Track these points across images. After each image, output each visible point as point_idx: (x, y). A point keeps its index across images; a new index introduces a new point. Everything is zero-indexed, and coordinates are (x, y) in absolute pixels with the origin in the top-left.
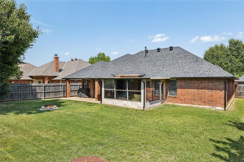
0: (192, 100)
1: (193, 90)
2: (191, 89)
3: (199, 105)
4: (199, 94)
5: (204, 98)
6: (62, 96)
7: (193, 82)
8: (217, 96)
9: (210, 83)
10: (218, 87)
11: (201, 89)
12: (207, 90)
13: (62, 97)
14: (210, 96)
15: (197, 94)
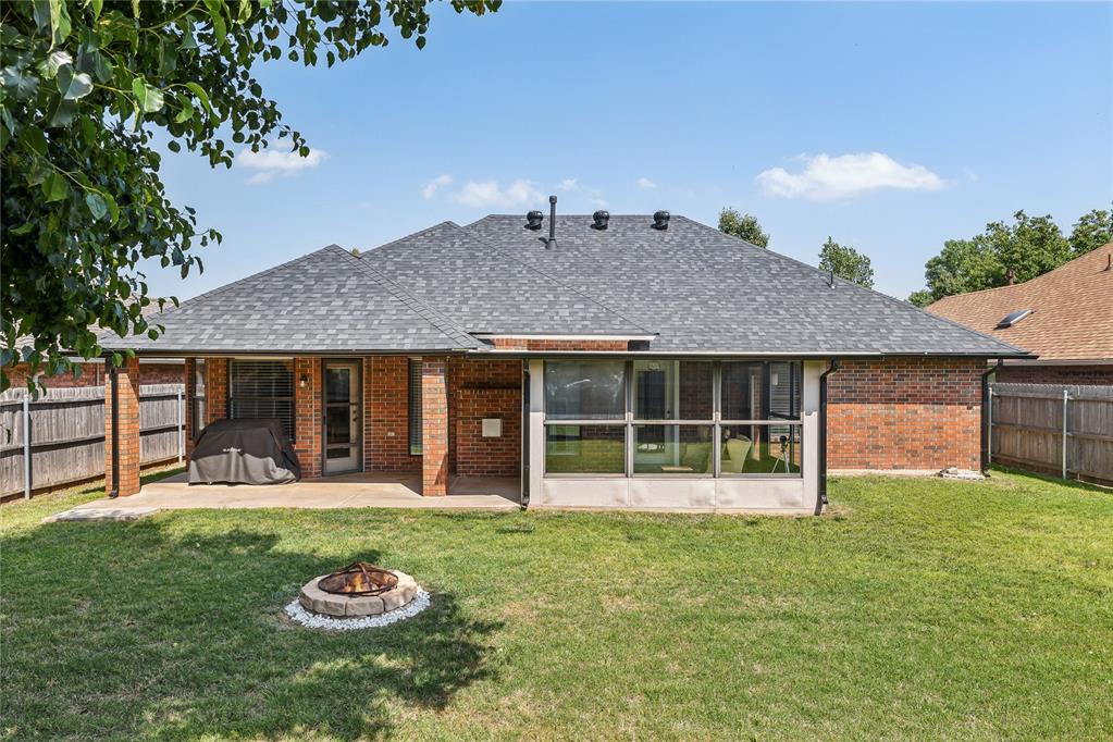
0: (867, 448)
1: (870, 406)
2: (863, 401)
3: (895, 467)
4: (894, 424)
5: (913, 440)
6: (17, 489)
7: (869, 373)
8: (954, 428)
9: (932, 376)
10: (958, 392)
11: (901, 401)
12: (922, 406)
13: (22, 495)
14: (934, 428)
15: (886, 424)
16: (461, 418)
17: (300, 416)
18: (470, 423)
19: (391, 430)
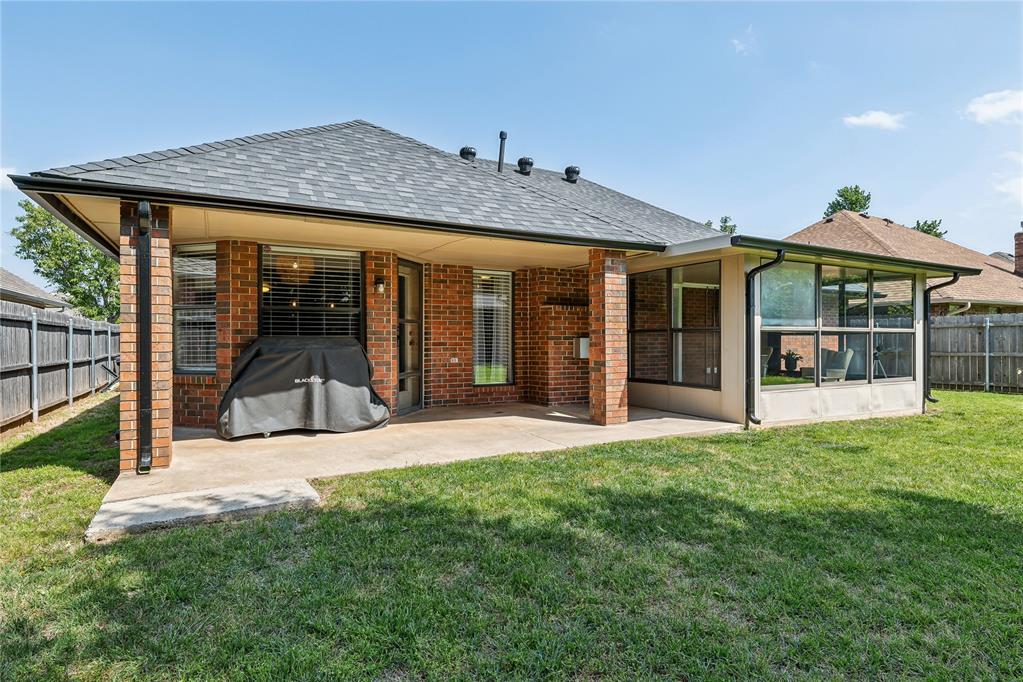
16: (552, 338)
17: (374, 333)
18: (561, 343)
19: (454, 355)
